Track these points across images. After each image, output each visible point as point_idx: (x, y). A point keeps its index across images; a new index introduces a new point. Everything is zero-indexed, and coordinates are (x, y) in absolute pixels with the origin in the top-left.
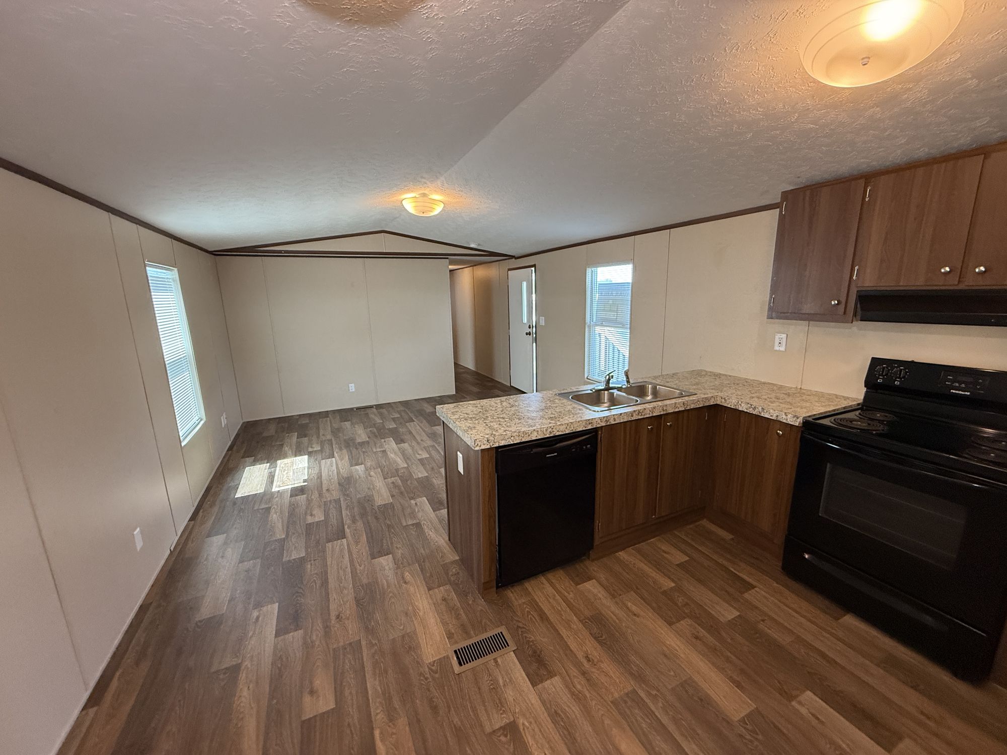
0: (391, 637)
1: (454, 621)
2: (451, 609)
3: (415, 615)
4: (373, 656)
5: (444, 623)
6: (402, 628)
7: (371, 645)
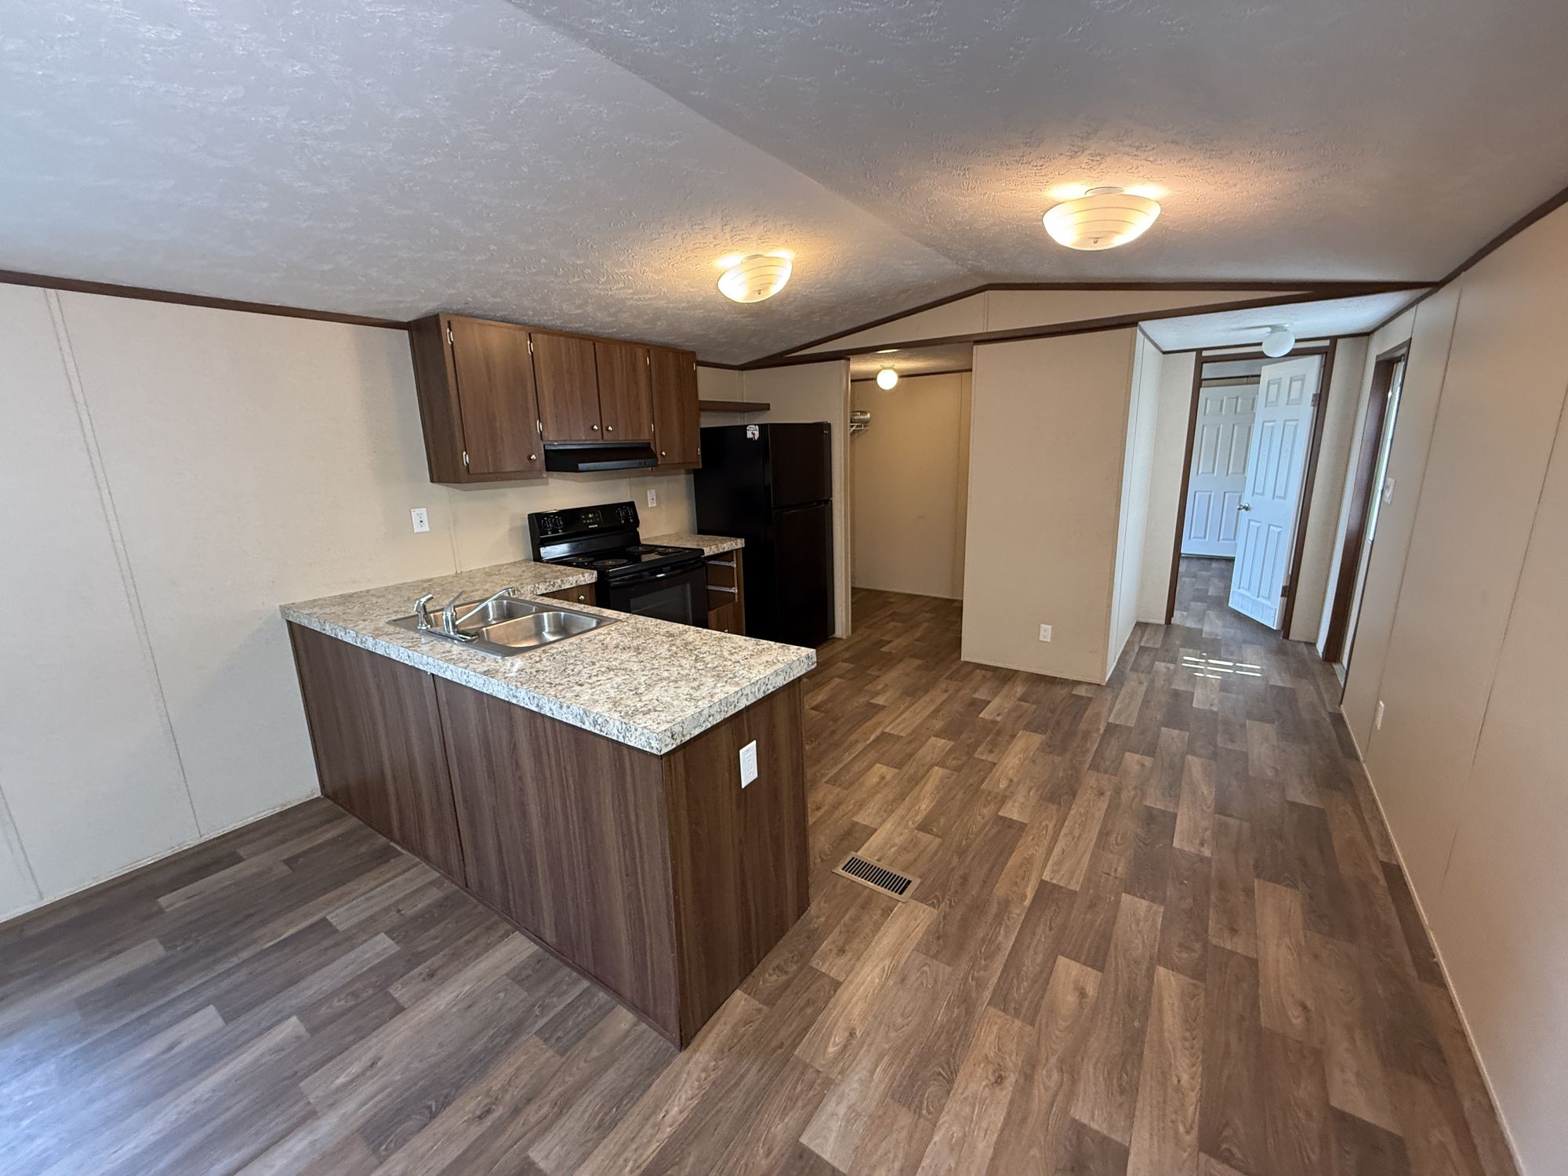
0: (949, 969)
1: (866, 918)
2: (851, 933)
3: (895, 967)
4: (986, 968)
5: (877, 927)
6: (926, 968)
7: (981, 985)
